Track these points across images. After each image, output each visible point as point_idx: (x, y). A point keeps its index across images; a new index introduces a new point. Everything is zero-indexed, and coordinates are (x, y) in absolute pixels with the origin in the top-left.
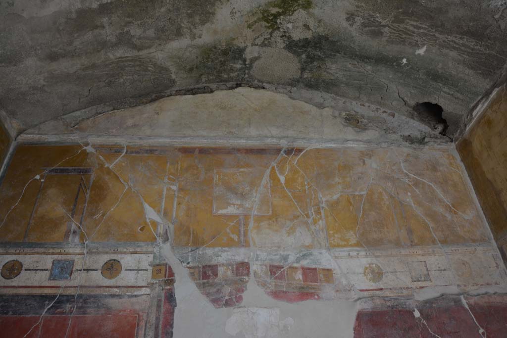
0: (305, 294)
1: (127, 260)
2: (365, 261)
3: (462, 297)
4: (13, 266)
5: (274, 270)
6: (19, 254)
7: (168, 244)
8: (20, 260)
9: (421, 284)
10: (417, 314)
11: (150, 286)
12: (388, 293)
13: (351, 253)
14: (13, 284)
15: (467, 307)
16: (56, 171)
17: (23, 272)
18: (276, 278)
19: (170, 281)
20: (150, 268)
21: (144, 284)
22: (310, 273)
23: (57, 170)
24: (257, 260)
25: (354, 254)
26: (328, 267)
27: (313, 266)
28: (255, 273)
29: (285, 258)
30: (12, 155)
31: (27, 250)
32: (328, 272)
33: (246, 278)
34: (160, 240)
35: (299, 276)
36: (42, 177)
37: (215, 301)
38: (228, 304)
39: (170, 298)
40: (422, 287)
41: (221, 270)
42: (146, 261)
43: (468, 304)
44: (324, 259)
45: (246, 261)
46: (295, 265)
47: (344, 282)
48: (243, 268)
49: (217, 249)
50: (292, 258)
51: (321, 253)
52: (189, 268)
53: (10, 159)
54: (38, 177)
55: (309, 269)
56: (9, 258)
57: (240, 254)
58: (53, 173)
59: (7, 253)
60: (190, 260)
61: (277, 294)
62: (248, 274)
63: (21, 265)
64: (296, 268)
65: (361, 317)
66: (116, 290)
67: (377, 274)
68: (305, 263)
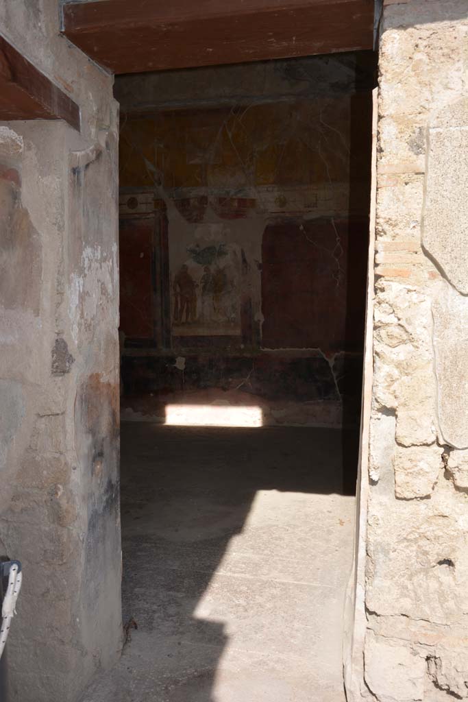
0: (238, 214)
1: (140, 198)
2: (276, 194)
3: (332, 219)
5: (221, 200)
7: (161, 187)
9: (310, 209)
10: (301, 228)
11: (154, 212)
12: (287, 215)
13: (269, 189)
15: (333, 224)
18: (223, 206)
19: (165, 209)
20: (153, 202)
21: (150, 211)
22: (242, 202)
24: (212, 195)
25: (270, 189)
26: (253, 197)
27: (244, 197)
28: (210, 202)
29: (228, 193)
32: (253, 202)
33: (205, 206)
34: (156, 184)
35: (236, 204)
37: (189, 220)
38: (196, 221)
39: (165, 219)
40: (310, 211)
41: (192, 201)
42: (150, 197)
43: (335, 223)
44: (252, 193)
45: (206, 195)
46: (234, 197)
47: (262, 207)
48: (203, 200)
49: (189, 188)
50: (232, 193)
51: (250, 189)
52: (175, 201)
55: (242, 199)
57: (202, 191)
60: (174, 196)
61: (223, 215)
62: (206, 204)
64: (235, 199)
65: (268, 229)
66: (136, 215)
67: (283, 203)
68: (240, 195)
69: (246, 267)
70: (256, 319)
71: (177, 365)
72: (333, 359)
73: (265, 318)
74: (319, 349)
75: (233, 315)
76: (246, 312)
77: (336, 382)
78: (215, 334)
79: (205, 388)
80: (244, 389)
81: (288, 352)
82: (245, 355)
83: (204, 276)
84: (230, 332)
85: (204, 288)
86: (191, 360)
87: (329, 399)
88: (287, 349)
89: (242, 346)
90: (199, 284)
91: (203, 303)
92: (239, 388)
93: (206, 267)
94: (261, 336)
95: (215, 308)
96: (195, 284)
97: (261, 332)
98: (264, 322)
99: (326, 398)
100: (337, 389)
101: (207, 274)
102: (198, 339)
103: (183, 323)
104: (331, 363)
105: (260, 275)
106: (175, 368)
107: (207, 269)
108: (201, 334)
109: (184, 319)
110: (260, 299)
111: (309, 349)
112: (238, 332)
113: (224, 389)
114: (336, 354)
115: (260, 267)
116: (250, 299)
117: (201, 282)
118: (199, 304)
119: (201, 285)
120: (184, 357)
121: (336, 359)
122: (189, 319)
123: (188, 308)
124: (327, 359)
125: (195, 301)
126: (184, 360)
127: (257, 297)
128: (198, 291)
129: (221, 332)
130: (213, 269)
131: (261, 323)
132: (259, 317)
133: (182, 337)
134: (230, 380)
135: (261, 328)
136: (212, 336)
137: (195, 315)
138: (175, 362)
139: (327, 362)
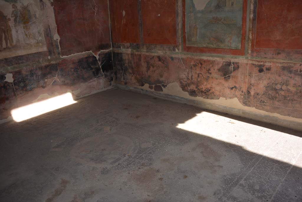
69: (43, 4)
70: (55, 39)
71: (7, 80)
72: (98, 55)
73: (60, 37)
74: (91, 51)
75: (40, 38)
76: (48, 34)
77: (101, 67)
78: (30, 53)
79: (31, 90)
80: (55, 83)
81: (76, 56)
82: (52, 62)
83: (13, 12)
84: (40, 50)
85: (15, 20)
86: (16, 74)
87: (99, 77)
88: (76, 54)
89: (49, 57)
90: (10, 18)
91: (17, 32)
92: (52, 84)
93: (13, 5)
94: (60, 49)
95: (26, 35)
96: (7, 18)
97: (59, 46)
98: (60, 40)
99: (98, 76)
100: (102, 71)
101: (15, 10)
102: (19, 58)
103: (5, 49)
104: (97, 57)
105: (53, 10)
106: (6, 82)
107: (14, 6)
108: (20, 55)
109: (4, 45)
110: (56, 25)
111: (86, 52)
112: (45, 49)
113: (43, 87)
114: (99, 52)
115: (52, 4)
116: (49, 26)
117: (12, 17)
118: (14, 32)
119: (12, 19)
120: (11, 73)
121: (99, 55)
122: (9, 45)
123: (5, 37)
124: (95, 56)
125: (11, 31)
126: (11, 75)
127: (53, 25)
128: (11, 23)
129: (34, 51)
130: (19, 6)
131: (58, 41)
132: (56, 37)
133: (6, 59)
134: (46, 80)
135: (59, 44)
136: (28, 54)
137: (13, 42)
138: (5, 78)
139: (96, 57)
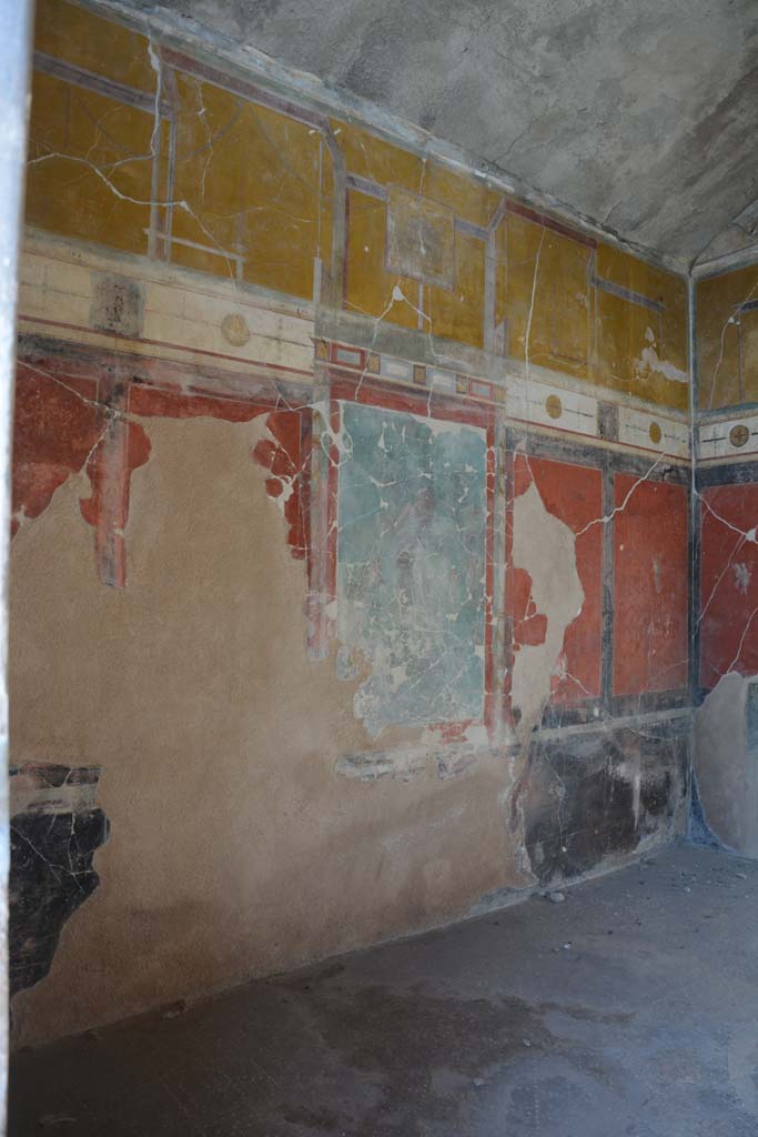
4: (740, 432)
6: (741, 418)
8: (745, 425)
14: (745, 451)
16: (748, 306)
17: (751, 437)
23: (750, 304)
30: (694, 298)
31: (748, 412)
36: (736, 320)
53: (694, 303)
54: (731, 320)
56: (733, 424)
58: (747, 310)
59: (730, 419)
63: (746, 429)
